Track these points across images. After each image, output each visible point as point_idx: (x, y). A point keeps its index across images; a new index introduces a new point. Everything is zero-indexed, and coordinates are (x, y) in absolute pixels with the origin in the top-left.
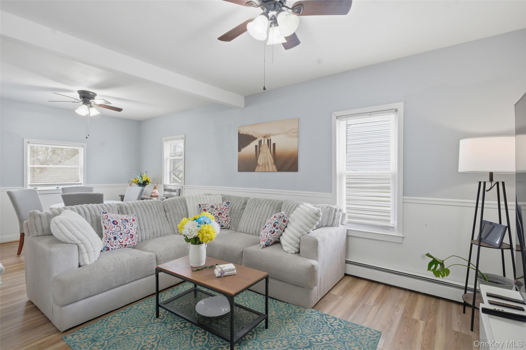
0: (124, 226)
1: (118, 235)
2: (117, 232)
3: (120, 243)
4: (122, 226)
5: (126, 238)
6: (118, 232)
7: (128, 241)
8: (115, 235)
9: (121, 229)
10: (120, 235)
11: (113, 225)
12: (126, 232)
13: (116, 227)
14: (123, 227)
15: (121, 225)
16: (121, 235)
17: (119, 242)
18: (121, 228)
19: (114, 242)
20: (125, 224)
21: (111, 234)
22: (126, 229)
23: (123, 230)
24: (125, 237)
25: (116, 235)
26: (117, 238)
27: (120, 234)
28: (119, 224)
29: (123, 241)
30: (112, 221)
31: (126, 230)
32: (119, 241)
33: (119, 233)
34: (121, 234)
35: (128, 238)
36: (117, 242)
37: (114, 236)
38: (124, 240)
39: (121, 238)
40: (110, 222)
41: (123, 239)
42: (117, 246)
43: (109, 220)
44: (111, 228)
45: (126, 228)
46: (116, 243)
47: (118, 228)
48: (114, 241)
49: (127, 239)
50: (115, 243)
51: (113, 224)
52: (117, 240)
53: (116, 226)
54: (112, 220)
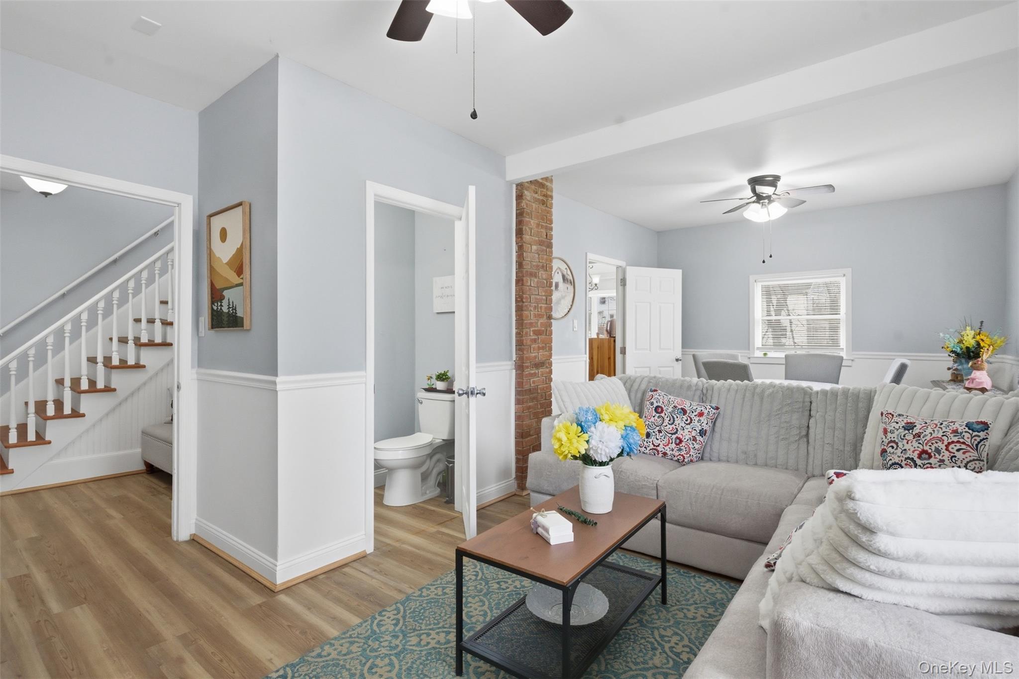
0: (672, 419)
1: (654, 432)
2: (655, 425)
3: (654, 446)
4: (669, 419)
5: (666, 440)
6: (657, 426)
7: (669, 448)
8: (650, 429)
9: (663, 423)
10: (657, 433)
11: (654, 413)
12: (670, 430)
13: (656, 418)
14: (669, 421)
15: (667, 417)
16: (659, 433)
17: (653, 444)
18: (664, 421)
19: (644, 441)
20: (675, 417)
21: (647, 427)
22: (673, 426)
23: (666, 426)
24: (664, 438)
25: (652, 431)
26: (651, 435)
27: (658, 430)
28: (664, 414)
29: (659, 444)
30: (655, 407)
31: (671, 427)
32: (652, 441)
33: (658, 428)
34: (660, 431)
35: (671, 442)
36: (650, 442)
37: (648, 430)
38: (661, 444)
39: (658, 438)
40: (652, 407)
41: (661, 441)
42: (648, 449)
43: (652, 404)
44: (649, 418)
45: (672, 424)
46: (647, 443)
47: (659, 420)
48: (646, 440)
49: (669, 443)
50: (645, 443)
51: (654, 411)
52: (650, 440)
53: (658, 415)
54: (655, 405)
